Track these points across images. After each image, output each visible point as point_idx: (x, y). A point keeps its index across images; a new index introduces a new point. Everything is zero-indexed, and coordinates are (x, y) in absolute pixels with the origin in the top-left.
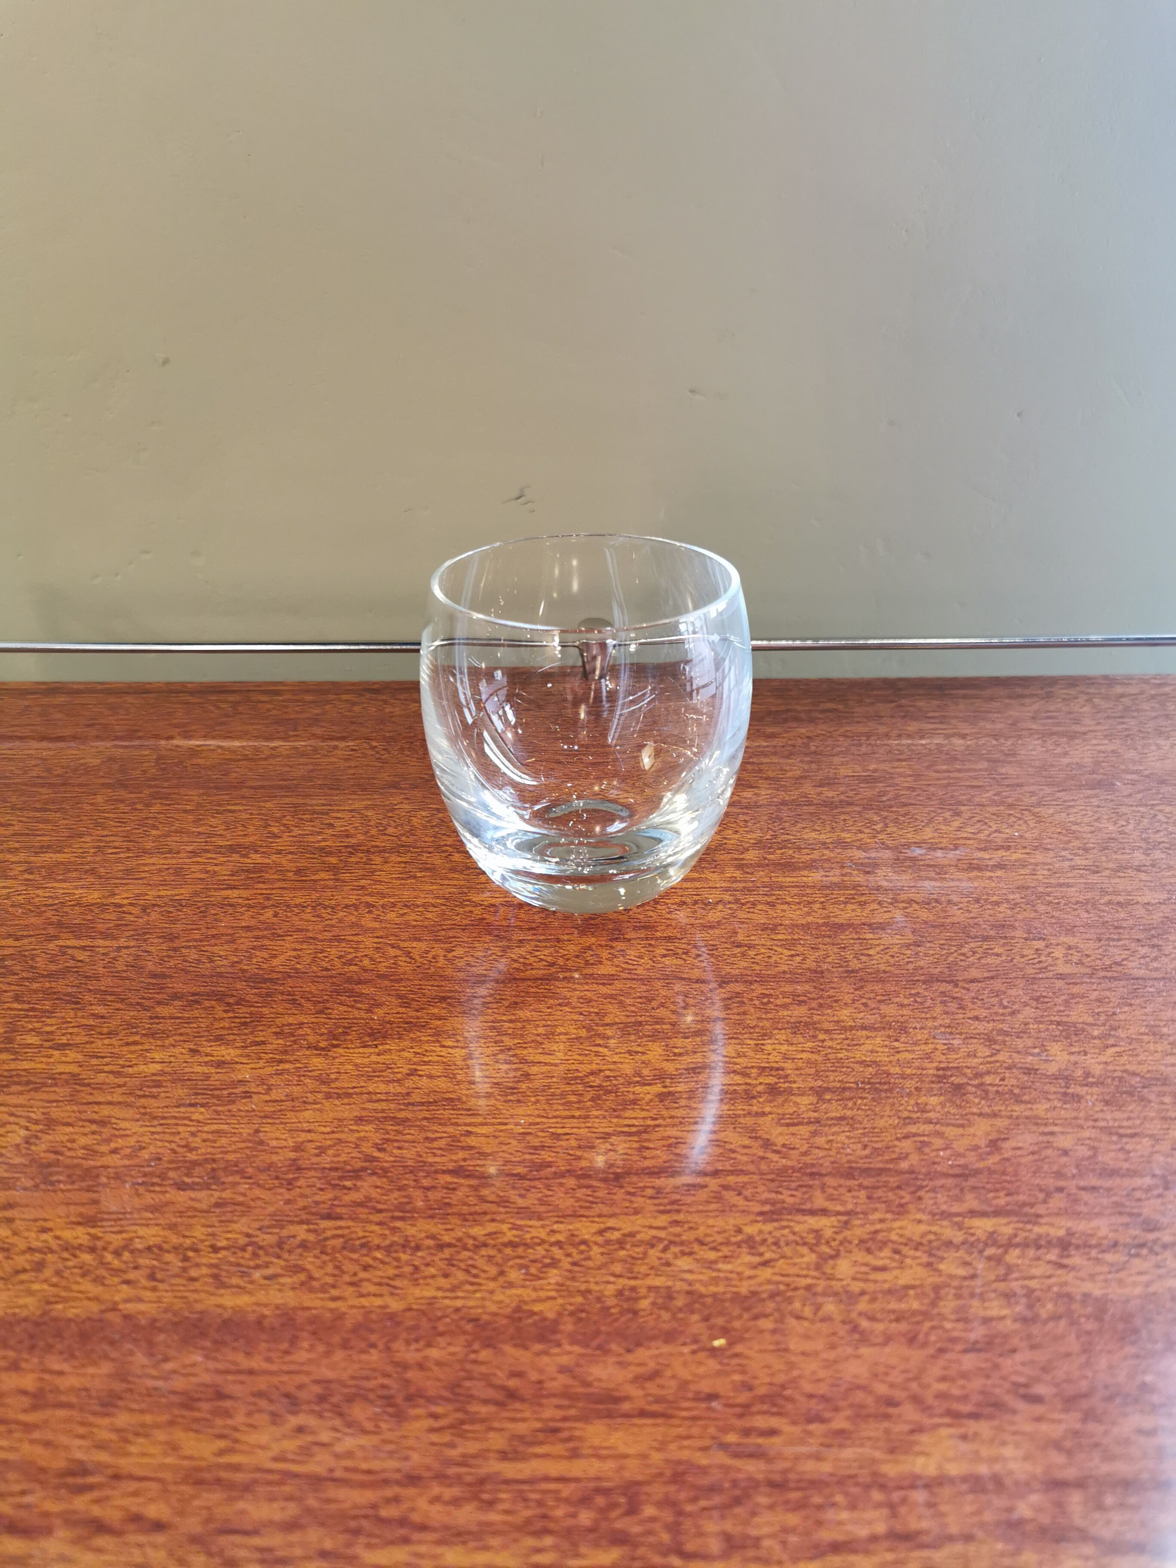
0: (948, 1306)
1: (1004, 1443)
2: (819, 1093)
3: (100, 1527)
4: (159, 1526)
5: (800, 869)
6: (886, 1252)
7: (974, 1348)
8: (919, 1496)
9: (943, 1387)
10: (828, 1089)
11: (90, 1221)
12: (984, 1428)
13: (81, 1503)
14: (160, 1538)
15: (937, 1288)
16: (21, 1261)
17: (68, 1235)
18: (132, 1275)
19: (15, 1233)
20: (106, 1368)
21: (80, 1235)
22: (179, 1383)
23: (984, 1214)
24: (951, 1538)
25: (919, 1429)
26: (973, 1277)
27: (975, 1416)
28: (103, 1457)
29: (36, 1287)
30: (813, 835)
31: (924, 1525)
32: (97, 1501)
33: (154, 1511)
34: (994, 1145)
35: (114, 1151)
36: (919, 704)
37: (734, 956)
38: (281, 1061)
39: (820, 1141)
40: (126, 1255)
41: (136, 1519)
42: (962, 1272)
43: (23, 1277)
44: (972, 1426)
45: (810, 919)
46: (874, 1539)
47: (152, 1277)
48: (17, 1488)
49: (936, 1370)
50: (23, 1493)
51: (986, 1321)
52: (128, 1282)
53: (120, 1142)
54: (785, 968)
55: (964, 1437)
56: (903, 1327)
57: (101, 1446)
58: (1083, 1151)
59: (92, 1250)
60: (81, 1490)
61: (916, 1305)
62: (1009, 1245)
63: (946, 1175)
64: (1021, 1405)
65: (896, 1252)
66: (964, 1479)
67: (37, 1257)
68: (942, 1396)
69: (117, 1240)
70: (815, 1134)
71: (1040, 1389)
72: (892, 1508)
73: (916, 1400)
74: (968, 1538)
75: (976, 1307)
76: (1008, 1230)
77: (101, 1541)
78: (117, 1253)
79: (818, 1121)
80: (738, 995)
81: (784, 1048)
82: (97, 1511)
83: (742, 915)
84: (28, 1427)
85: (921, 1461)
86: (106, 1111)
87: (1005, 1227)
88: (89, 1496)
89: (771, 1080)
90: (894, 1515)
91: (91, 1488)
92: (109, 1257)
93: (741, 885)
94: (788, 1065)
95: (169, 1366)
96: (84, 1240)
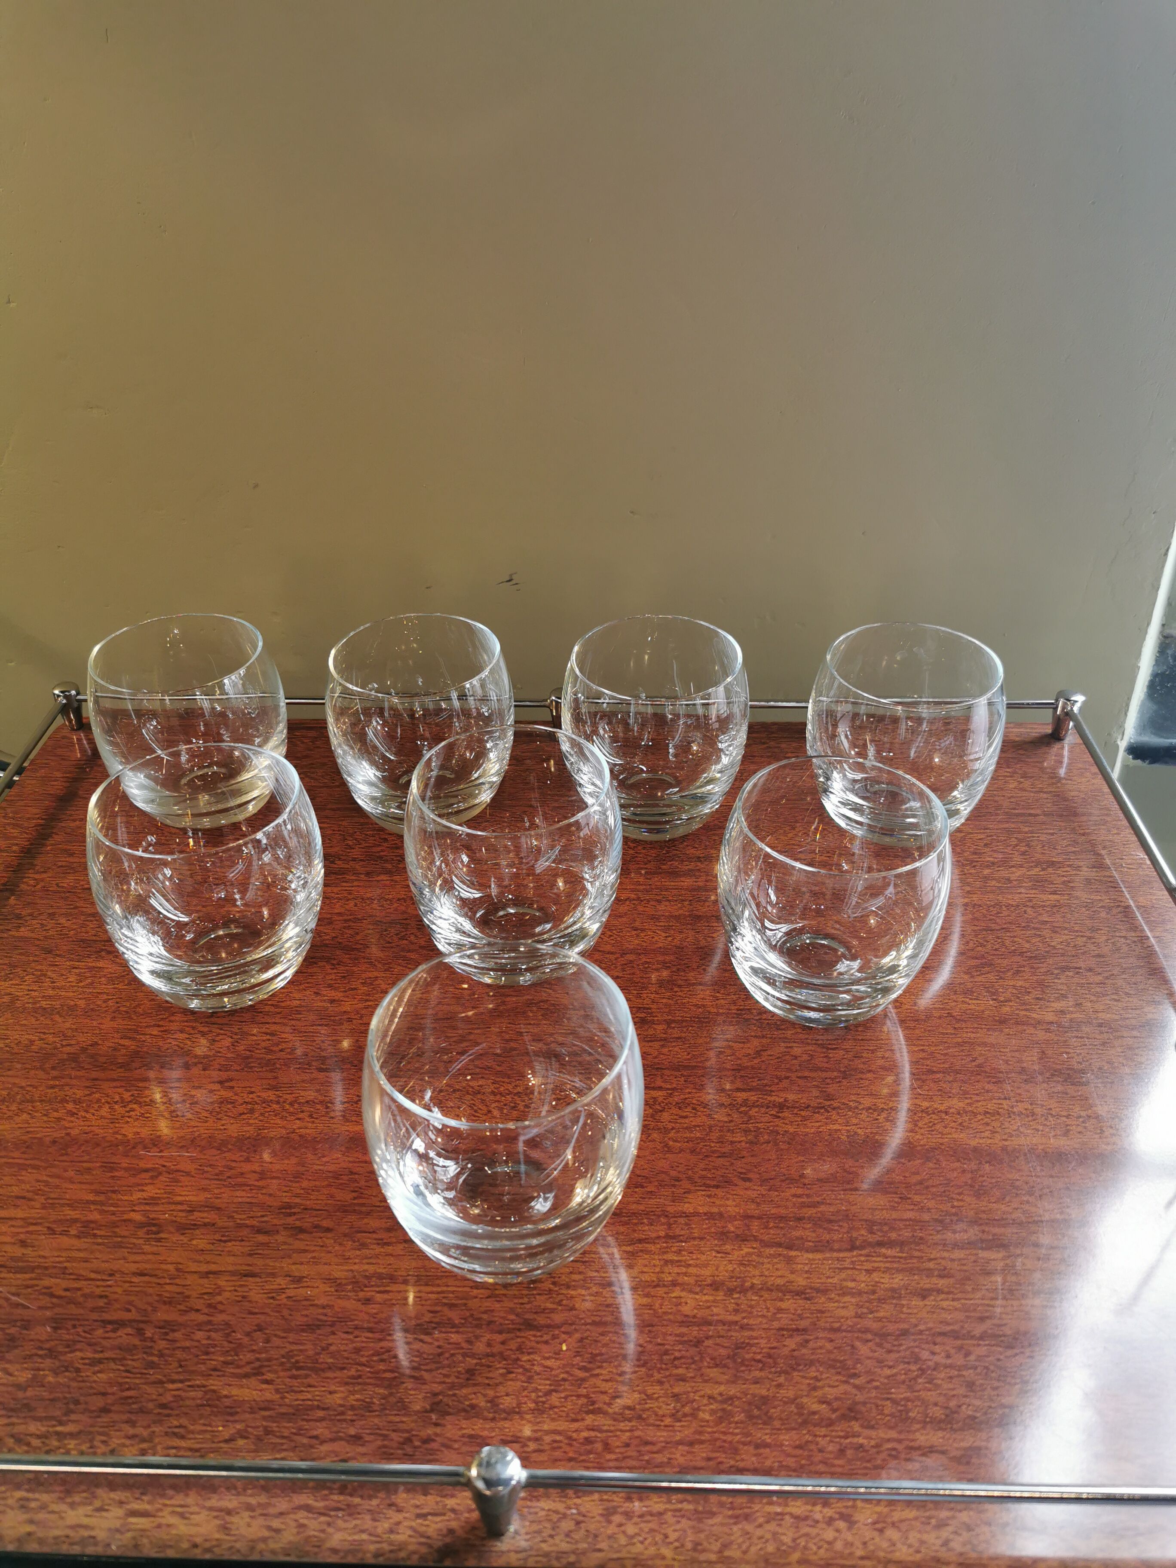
0: (715, 1136)
1: (728, 1199)
2: (668, 1023)
3: (301, 1230)
4: (328, 1230)
5: (681, 876)
6: (689, 1109)
7: (723, 1155)
8: (682, 1220)
9: (704, 1173)
10: (674, 1021)
11: (274, 1088)
12: (719, 1192)
13: (290, 1220)
14: (329, 1235)
15: (710, 1127)
16: (241, 1109)
17: (264, 1095)
18: (301, 1116)
19: (236, 1094)
20: (294, 1160)
21: (270, 1095)
22: (332, 1168)
23: (744, 1090)
24: (694, 1238)
25: (688, 1192)
26: (731, 1121)
27: (717, 1187)
28: (298, 1200)
29: (251, 1121)
30: (692, 851)
31: (682, 1233)
32: (297, 1220)
33: (325, 1223)
34: (758, 1053)
35: (281, 1050)
36: (783, 746)
37: (632, 936)
39: (665, 1050)
40: (296, 1106)
41: (316, 1227)
42: (726, 1119)
43: (245, 1117)
44: (714, 1191)
45: (681, 912)
46: (659, 1237)
47: (311, 1116)
48: (259, 1214)
49: (702, 1166)
50: (262, 1216)
51: (732, 1142)
52: (299, 1119)
53: (284, 1046)
54: (661, 945)
55: (709, 1196)
56: (691, 1145)
57: (297, 1196)
58: (805, 1057)
59: (278, 1103)
60: (290, 1215)
61: (698, 1135)
62: (754, 1106)
63: (729, 1070)
64: (740, 1182)
65: (694, 1109)
66: (705, 1214)
67: (249, 1106)
68: (703, 1177)
69: (290, 1098)
70: (663, 1046)
71: (751, 1175)
72: (669, 1226)
73: (689, 1178)
74: (701, 1239)
75: (729, 1137)
76: (754, 1098)
77: (301, 1236)
78: (291, 1104)
79: (665, 1039)
81: (652, 996)
82: (298, 1223)
83: (640, 908)
84: (261, 1188)
85: (687, 1205)
86: (274, 1028)
87: (753, 1097)
88: (294, 1218)
89: (643, 1015)
90: (670, 1228)
91: (295, 1214)
92: (288, 1107)
93: (642, 887)
94: (654, 1006)
95: (324, 1159)
96: (273, 1098)
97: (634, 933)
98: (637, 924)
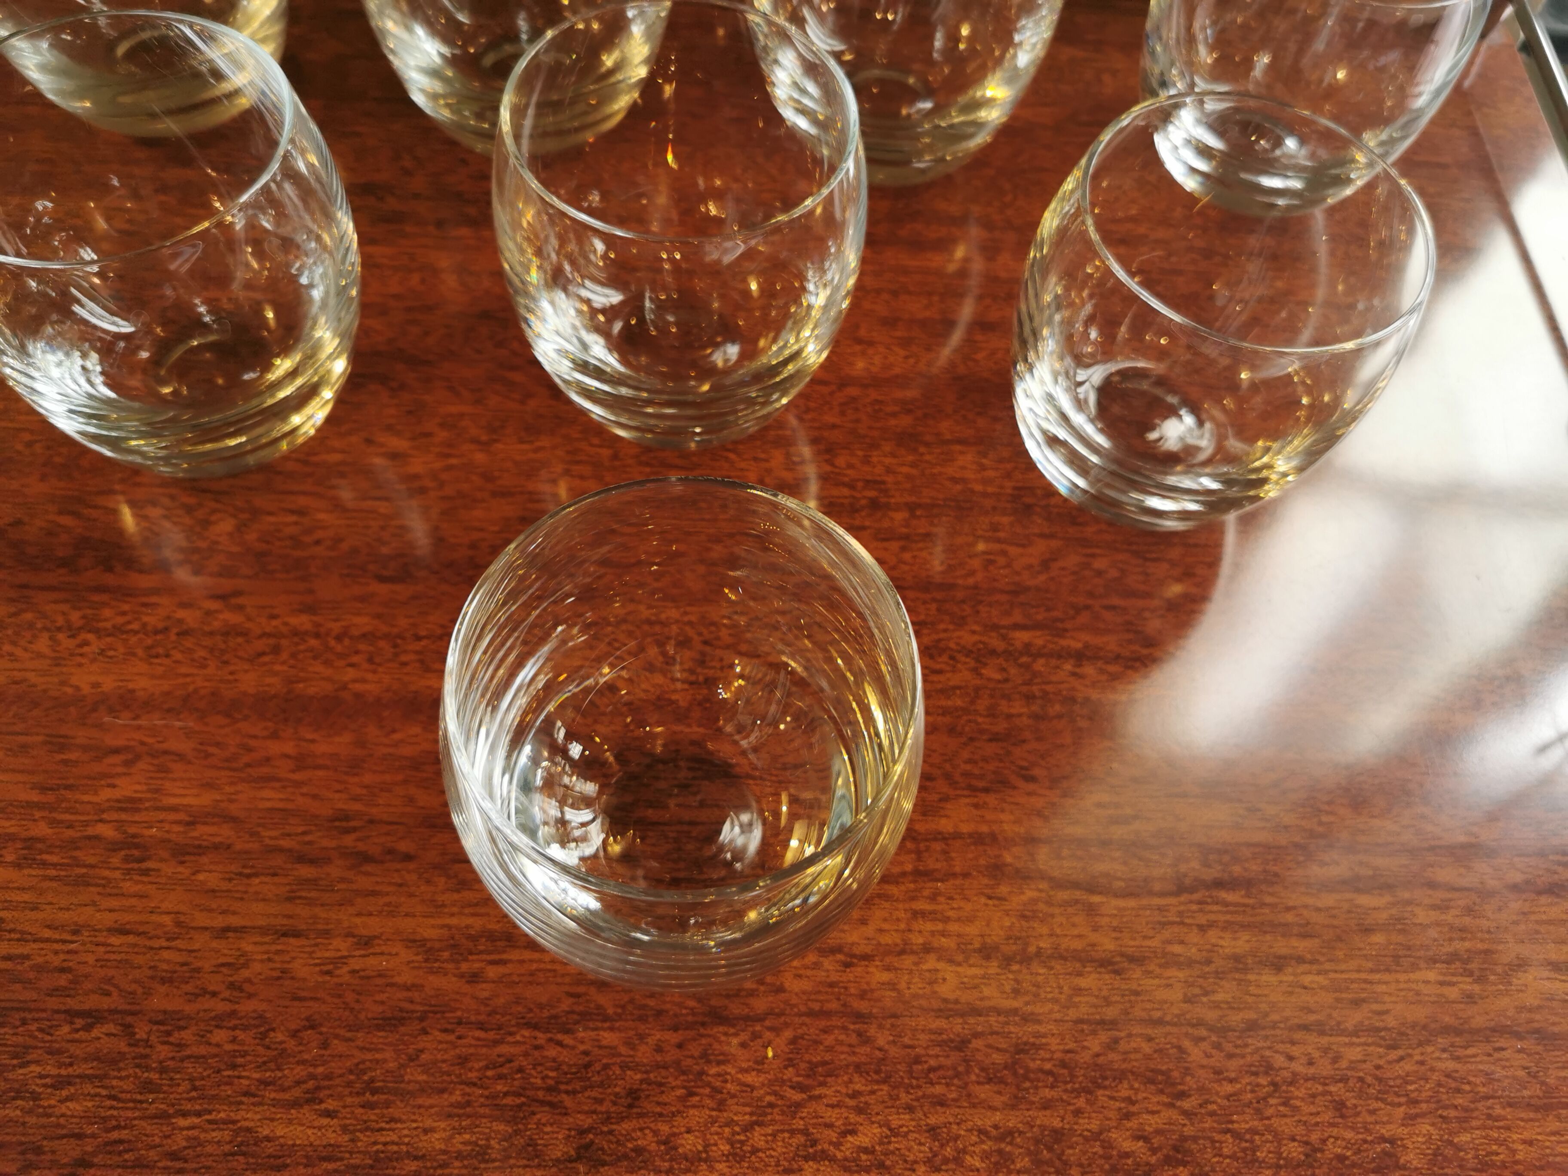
0: (982, 705)
1: (1003, 811)
2: (911, 508)
3: (366, 858)
4: (408, 858)
6: (945, 658)
7: (995, 738)
8: (938, 846)
9: (968, 767)
10: (919, 506)
11: (310, 609)
12: (991, 799)
13: (348, 840)
14: (412, 866)
15: (977, 689)
16: (260, 645)
17: (294, 621)
18: (355, 659)
19: (249, 619)
20: (346, 738)
21: (303, 621)
22: (407, 751)
23: (1024, 627)
24: (954, 875)
25: (945, 799)
26: (1006, 680)
27: (986, 790)
28: (357, 806)
29: (277, 668)
31: (938, 866)
32: (358, 840)
33: (404, 846)
34: (1045, 564)
35: (318, 542)
38: (448, 456)
39: (907, 556)
40: (347, 642)
41: (391, 852)
42: (998, 676)
43: (266, 659)
44: (983, 797)
45: (928, 314)
46: (904, 874)
47: (370, 660)
48: (300, 829)
49: (965, 755)
50: (304, 833)
51: (1009, 717)
52: (352, 665)
53: (320, 534)
55: (976, 806)
56: (947, 719)
57: (356, 799)
58: (1114, 573)
59: (317, 636)
60: (347, 831)
61: (959, 703)
62: (1039, 655)
63: (1002, 592)
64: (1021, 784)
65: (952, 658)
66: (970, 835)
67: (272, 641)
68: (966, 774)
69: (336, 627)
70: (903, 549)
71: (1036, 772)
72: (919, 853)
73: (948, 777)
74: (966, 875)
75: (1004, 706)
76: (1040, 642)
77: (368, 868)
78: (339, 638)
79: (907, 537)
80: (854, 399)
81: (888, 461)
82: (361, 847)
84: (298, 784)
85: (944, 821)
86: (302, 501)
87: (1038, 639)
88: (353, 836)
89: (872, 494)
90: (919, 859)
91: (354, 829)
92: (332, 643)
94: (890, 479)
95: (396, 736)
96: (308, 626)
97: (858, 348)
98: (862, 333)
